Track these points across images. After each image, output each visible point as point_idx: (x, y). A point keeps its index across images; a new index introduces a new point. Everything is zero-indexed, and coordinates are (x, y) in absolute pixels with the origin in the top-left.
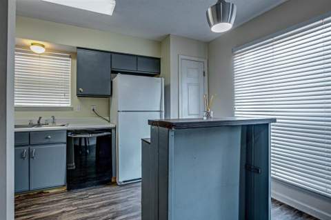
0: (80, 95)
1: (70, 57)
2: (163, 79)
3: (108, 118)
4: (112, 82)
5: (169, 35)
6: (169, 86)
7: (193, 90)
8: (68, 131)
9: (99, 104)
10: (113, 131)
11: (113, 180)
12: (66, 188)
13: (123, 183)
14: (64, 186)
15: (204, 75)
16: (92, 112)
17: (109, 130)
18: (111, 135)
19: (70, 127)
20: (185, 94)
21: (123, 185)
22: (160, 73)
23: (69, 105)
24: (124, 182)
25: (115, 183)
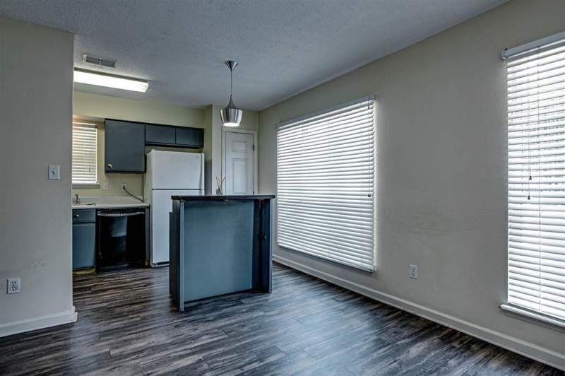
0: (108, 171)
1: (96, 127)
2: (203, 155)
3: (141, 197)
4: (146, 157)
5: (211, 105)
6: (211, 162)
7: (240, 166)
8: (97, 210)
9: (131, 181)
10: (147, 211)
11: (146, 264)
12: (94, 270)
13: (157, 266)
14: (92, 268)
15: (253, 149)
16: (123, 190)
17: (142, 209)
18: (144, 215)
19: (98, 206)
20: (230, 171)
21: (158, 268)
22: (203, 147)
23: (95, 182)
24: (159, 264)
25: (149, 267)
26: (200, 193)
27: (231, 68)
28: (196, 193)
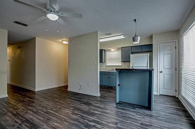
2: (149, 54)
5: (152, 35)
15: (176, 48)
16: (128, 67)
23: (121, 65)
26: (147, 68)
27: (136, 22)
28: (146, 68)
